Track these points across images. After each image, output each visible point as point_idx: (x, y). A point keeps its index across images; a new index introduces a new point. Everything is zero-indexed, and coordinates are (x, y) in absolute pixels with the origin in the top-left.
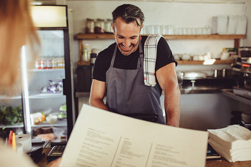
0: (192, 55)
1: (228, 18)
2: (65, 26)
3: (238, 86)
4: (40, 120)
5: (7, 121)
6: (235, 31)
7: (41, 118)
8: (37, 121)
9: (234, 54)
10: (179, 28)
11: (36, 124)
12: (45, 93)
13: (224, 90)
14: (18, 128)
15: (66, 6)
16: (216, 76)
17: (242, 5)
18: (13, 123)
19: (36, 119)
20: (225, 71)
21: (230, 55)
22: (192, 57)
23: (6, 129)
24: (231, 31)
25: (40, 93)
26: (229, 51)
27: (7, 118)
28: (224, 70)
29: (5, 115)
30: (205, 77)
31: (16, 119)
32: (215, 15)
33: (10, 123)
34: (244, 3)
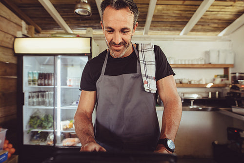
0: (190, 80)
1: (219, 52)
2: (89, 52)
3: (237, 105)
4: (68, 127)
5: (44, 126)
6: (225, 61)
7: (69, 125)
8: (65, 127)
9: (225, 80)
10: (179, 60)
11: (64, 129)
12: (75, 105)
13: (221, 109)
14: (50, 132)
15: (91, 38)
16: (210, 96)
17: (229, 43)
18: (47, 128)
19: (65, 125)
20: (219, 93)
21: (222, 80)
22: (190, 82)
23: (41, 132)
24: (221, 62)
25: (71, 105)
26: (221, 77)
27: (44, 123)
28: (217, 93)
29: (43, 121)
30: (201, 98)
31: (50, 124)
32: (208, 50)
33: (45, 128)
34: (230, 41)
